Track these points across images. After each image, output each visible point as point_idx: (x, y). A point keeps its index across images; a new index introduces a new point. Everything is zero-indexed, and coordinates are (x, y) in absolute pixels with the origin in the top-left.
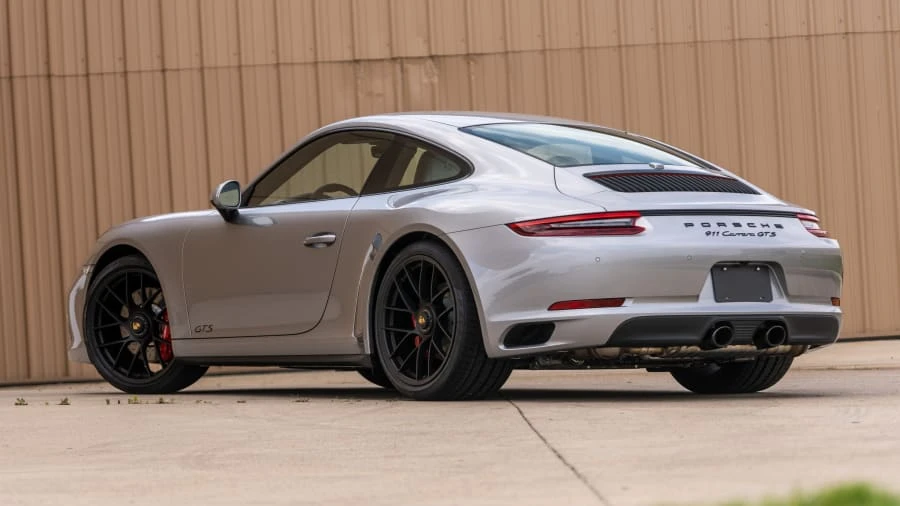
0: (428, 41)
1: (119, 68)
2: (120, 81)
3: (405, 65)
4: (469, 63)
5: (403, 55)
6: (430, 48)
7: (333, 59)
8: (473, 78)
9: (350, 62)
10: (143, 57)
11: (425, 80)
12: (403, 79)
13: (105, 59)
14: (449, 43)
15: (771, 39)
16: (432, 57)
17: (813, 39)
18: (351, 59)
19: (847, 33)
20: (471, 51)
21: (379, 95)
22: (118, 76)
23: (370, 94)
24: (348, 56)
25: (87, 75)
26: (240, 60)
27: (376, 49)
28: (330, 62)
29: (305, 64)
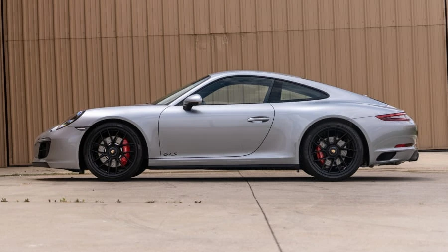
0: (225, 27)
1: (98, 36)
2: (98, 40)
3: (215, 37)
4: (241, 37)
5: (215, 32)
6: (225, 31)
8: (243, 42)
9: (193, 35)
10: (108, 32)
11: (223, 43)
12: (214, 42)
13: (93, 33)
14: (233, 28)
15: (365, 28)
16: (226, 33)
17: (382, 28)
18: (193, 34)
19: (396, 27)
20: (242, 31)
21: (204, 49)
22: (98, 39)
23: (200, 48)
24: (192, 33)
25: (85, 39)
26: (148, 34)
27: (203, 30)
28: (185, 35)
29: (174, 35)
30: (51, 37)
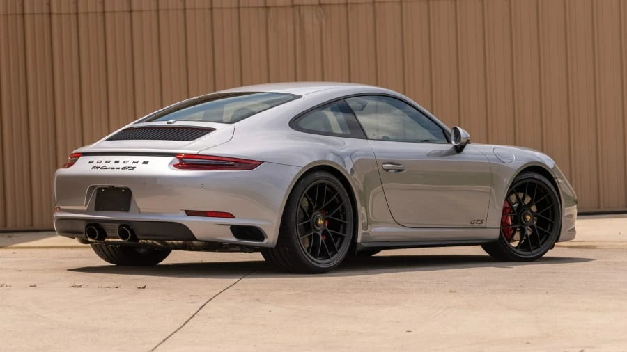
1: (100, 9)
3: (302, 10)
4: (347, 10)
5: (300, 3)
7: (251, 5)
8: (350, 20)
9: (263, 7)
11: (316, 21)
12: (300, 20)
16: (321, 5)
18: (263, 5)
20: (349, 1)
23: (277, 31)
24: (261, 3)
26: (185, 4)
28: (249, 7)
29: (231, 8)
30: (19, 10)
